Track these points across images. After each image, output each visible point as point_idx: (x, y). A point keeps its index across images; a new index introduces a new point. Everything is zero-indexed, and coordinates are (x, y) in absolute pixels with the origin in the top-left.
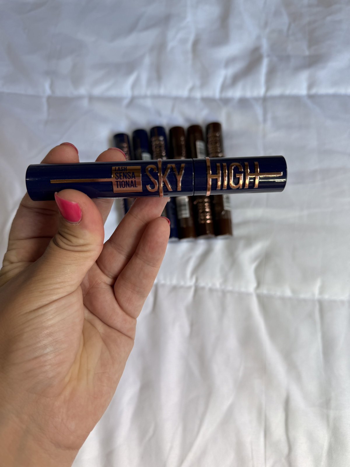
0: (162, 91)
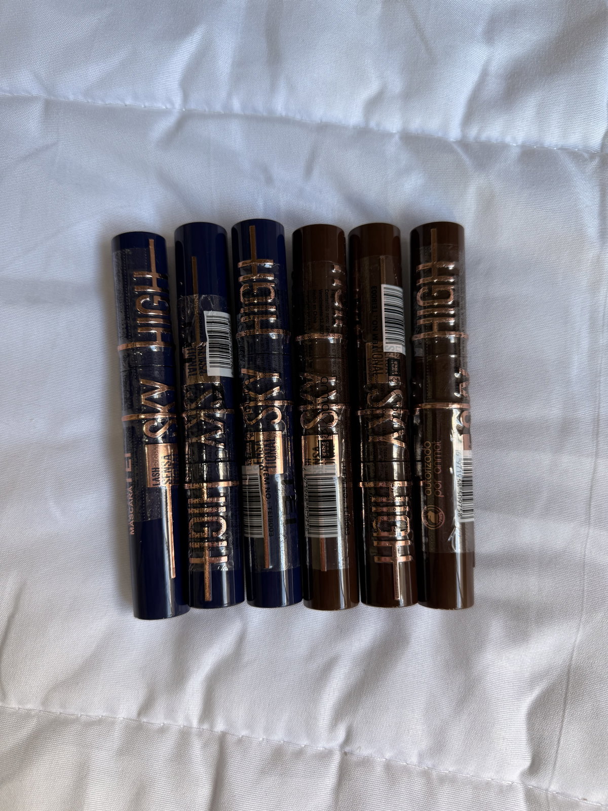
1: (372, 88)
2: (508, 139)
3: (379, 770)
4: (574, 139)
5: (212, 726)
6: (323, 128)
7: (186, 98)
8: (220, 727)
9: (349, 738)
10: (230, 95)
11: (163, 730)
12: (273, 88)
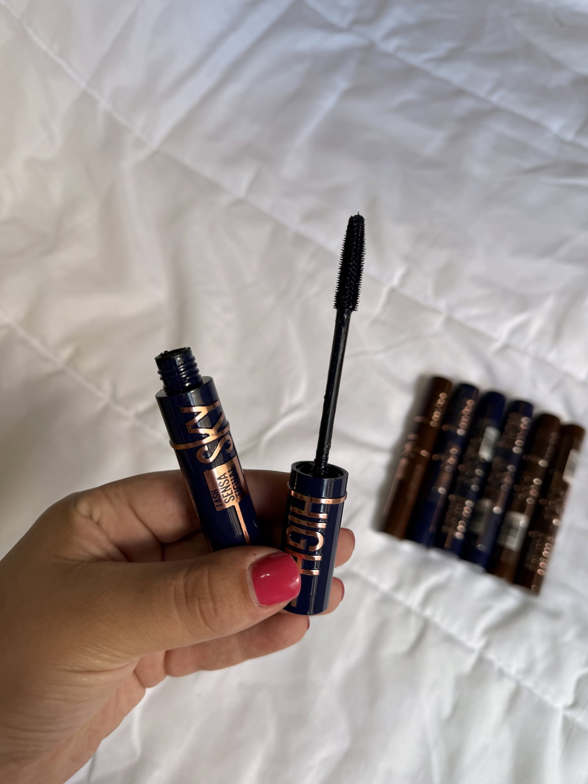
0: (552, 357)
6: (567, 375)
8: (428, 612)
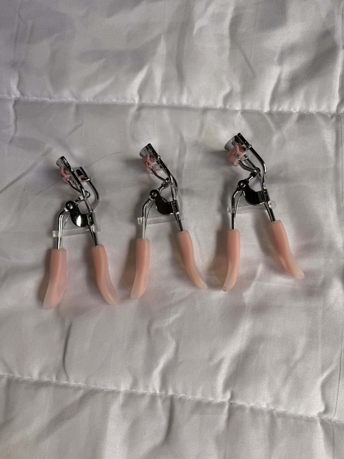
1: (227, 90)
2: (292, 110)
3: (248, 411)
4: (323, 108)
5: (167, 392)
7: (141, 98)
9: (232, 397)
10: (161, 97)
11: (143, 395)
12: (181, 93)
